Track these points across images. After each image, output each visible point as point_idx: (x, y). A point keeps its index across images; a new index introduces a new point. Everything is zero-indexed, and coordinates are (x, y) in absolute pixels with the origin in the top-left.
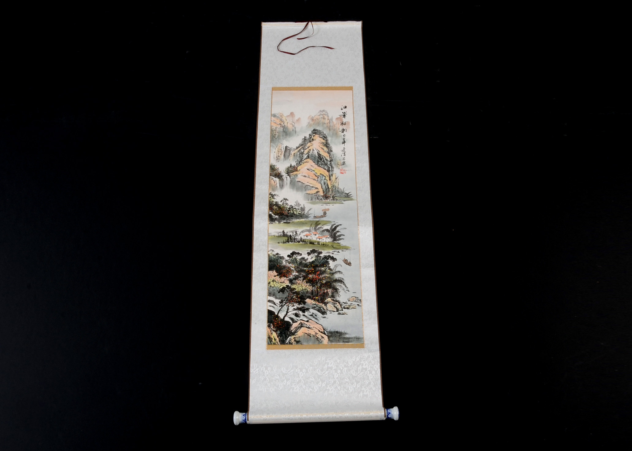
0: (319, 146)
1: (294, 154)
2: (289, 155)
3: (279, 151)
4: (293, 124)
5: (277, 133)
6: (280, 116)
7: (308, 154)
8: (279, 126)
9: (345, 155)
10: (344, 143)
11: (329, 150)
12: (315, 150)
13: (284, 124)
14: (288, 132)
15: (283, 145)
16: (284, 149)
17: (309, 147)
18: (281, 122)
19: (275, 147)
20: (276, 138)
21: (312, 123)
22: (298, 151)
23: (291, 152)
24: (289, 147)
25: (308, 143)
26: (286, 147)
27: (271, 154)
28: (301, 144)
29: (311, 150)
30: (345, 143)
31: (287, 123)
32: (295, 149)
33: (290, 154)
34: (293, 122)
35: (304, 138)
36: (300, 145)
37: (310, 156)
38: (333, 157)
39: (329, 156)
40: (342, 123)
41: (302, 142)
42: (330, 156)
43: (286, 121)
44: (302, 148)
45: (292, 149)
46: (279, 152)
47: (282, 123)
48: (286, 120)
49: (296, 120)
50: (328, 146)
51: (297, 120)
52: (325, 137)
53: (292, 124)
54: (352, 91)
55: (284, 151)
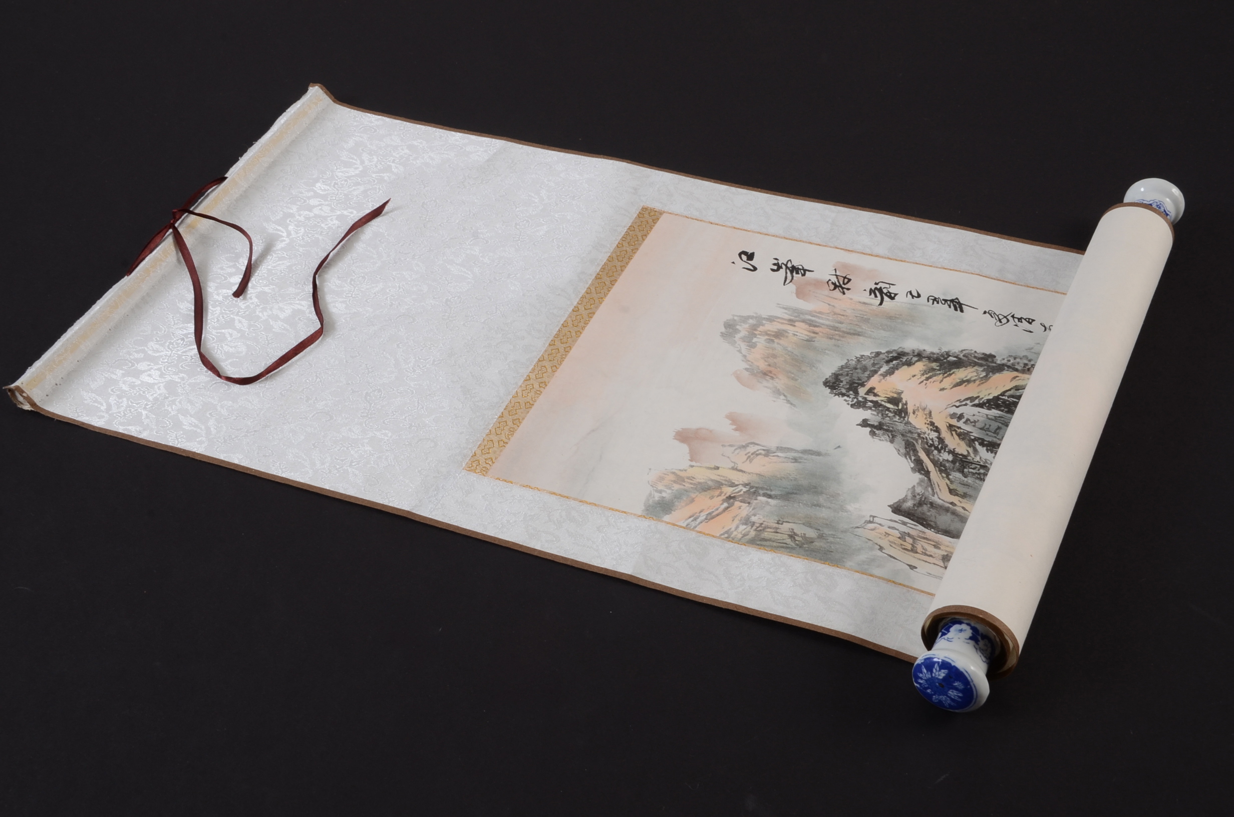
0: (942, 389)
1: (952, 492)
2: (954, 513)
3: (909, 547)
4: (752, 449)
5: (785, 527)
6: (676, 487)
7: (974, 440)
8: (742, 510)
9: (1030, 321)
10: (961, 305)
11: (981, 365)
12: (959, 411)
13: (732, 485)
14: (795, 479)
15: (876, 520)
16: (904, 524)
17: (932, 424)
18: (717, 492)
19: (879, 553)
20: (821, 537)
21: (781, 382)
22: (941, 471)
23: (940, 502)
24: (902, 496)
25: (908, 423)
26: (897, 509)
27: (915, 586)
28: (903, 451)
29: (954, 422)
30: (961, 302)
31: (734, 469)
32: (921, 481)
33: (947, 510)
34: (745, 447)
35: (868, 429)
36: (907, 455)
37: (987, 439)
38: (1026, 362)
39: (1015, 374)
40: (836, 286)
41: (892, 441)
42: (1017, 370)
43: (719, 472)
44: (928, 453)
45: (919, 490)
46: (919, 549)
47: (729, 491)
48: (718, 468)
49: (737, 434)
50: (951, 359)
51: (736, 430)
52: (895, 355)
53: (756, 454)
54: (665, 215)
55: (920, 527)
